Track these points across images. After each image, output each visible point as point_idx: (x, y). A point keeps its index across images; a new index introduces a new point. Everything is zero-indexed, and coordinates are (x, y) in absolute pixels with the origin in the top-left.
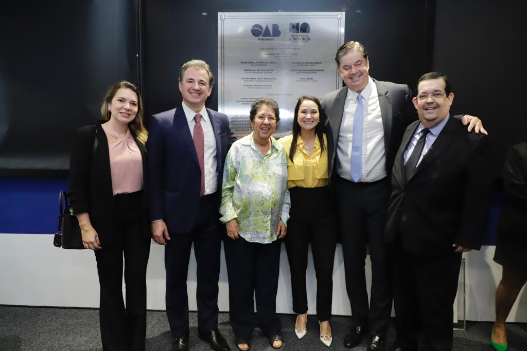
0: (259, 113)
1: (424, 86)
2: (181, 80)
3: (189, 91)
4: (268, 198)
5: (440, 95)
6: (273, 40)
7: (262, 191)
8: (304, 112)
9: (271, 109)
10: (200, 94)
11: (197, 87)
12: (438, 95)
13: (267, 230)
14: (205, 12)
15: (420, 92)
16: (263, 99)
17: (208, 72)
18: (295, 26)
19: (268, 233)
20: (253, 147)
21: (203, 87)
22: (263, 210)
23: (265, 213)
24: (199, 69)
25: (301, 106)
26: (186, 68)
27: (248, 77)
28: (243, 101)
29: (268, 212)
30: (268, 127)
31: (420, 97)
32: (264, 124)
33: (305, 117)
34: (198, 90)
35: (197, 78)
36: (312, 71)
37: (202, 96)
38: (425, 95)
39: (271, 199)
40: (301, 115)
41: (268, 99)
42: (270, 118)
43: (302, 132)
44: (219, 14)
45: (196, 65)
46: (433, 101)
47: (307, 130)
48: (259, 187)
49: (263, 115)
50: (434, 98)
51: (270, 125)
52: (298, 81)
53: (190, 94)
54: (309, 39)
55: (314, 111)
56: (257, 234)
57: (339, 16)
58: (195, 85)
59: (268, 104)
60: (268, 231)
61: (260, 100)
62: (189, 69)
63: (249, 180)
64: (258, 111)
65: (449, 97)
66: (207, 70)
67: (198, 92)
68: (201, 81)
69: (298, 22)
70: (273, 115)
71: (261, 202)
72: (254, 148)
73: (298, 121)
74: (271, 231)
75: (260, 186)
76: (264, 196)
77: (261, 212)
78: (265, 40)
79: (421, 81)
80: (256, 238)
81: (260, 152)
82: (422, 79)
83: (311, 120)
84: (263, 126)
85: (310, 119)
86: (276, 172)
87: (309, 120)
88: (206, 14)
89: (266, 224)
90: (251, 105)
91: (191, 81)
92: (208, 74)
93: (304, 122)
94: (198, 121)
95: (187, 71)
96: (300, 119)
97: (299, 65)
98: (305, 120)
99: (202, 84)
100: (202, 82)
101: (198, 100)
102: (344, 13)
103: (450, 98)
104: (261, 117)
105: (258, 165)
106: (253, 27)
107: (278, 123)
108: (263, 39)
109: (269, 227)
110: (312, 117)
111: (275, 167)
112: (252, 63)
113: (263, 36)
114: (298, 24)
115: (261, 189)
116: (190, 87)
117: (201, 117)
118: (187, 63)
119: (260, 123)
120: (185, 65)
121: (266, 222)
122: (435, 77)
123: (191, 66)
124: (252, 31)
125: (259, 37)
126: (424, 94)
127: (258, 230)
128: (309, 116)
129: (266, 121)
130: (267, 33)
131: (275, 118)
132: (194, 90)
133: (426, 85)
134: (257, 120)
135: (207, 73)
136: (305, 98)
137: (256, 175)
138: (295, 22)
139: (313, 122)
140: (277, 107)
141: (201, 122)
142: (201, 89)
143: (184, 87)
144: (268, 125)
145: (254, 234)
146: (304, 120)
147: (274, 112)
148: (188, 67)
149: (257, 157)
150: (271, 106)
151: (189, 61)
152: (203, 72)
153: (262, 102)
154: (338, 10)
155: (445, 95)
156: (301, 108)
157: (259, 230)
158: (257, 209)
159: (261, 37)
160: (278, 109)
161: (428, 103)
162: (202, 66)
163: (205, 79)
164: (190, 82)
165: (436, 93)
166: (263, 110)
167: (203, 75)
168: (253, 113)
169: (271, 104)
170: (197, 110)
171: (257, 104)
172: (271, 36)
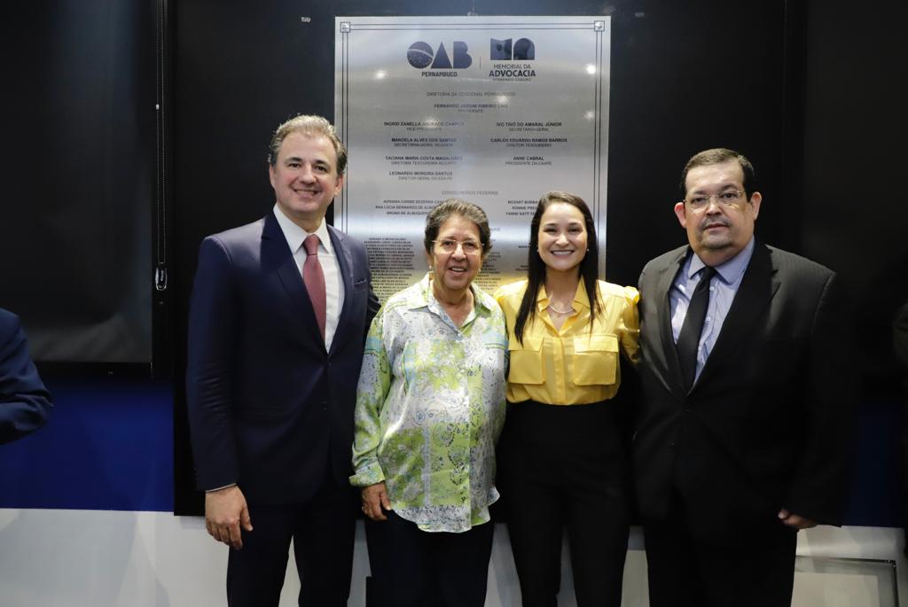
0: (444, 234)
1: (697, 179)
2: (274, 162)
3: (291, 185)
4: (462, 426)
5: (735, 195)
6: (455, 75)
7: (449, 411)
8: (552, 230)
9: (470, 225)
10: (315, 192)
11: (309, 175)
12: (729, 196)
13: (464, 499)
14: (306, 16)
15: (691, 192)
16: (452, 203)
17: (333, 142)
18: (503, 44)
19: (467, 508)
20: (435, 308)
21: (324, 177)
22: (452, 454)
23: (456, 461)
24: (314, 137)
25: (544, 216)
26: (284, 135)
27: (401, 156)
28: (388, 207)
29: (464, 458)
30: (464, 264)
31: (693, 201)
32: (454, 259)
33: (555, 242)
34: (312, 184)
35: (309, 156)
36: (542, 143)
37: (321, 196)
38: (701, 198)
39: (470, 426)
40: (544, 238)
41: (463, 203)
42: (469, 244)
43: (549, 275)
44: (338, 19)
45: (306, 127)
46: (719, 210)
47: (560, 271)
48: (443, 403)
49: (452, 238)
50: (721, 204)
51: (467, 260)
52: (511, 163)
53: (294, 193)
54: (533, 74)
55: (575, 227)
56: (441, 513)
57: (598, 24)
58: (305, 173)
59: (463, 212)
60: (466, 501)
61: (445, 204)
62: (290, 136)
63: (422, 387)
64: (441, 230)
65: (753, 200)
66: (330, 138)
67: (312, 188)
68: (320, 162)
69: (508, 38)
70: (475, 238)
71: (446, 436)
72: (437, 313)
73: (540, 250)
74: (474, 502)
75: (445, 399)
76: (452, 422)
77: (446, 461)
78: (437, 75)
79: (690, 167)
80: (439, 523)
81: (449, 321)
82: (694, 164)
83: (570, 248)
84: (452, 264)
85: (567, 245)
86: (485, 362)
87: (562, 248)
88: (308, 20)
89: (461, 487)
90: (426, 216)
91: (297, 163)
92: (336, 147)
93: (552, 252)
94: (312, 251)
95: (286, 141)
96: (543, 247)
97: (512, 130)
98: (554, 248)
99: (321, 169)
100: (322, 165)
101: (313, 205)
102: (608, 19)
103: (755, 204)
104: (449, 243)
105: (443, 351)
106: (411, 47)
107: (486, 257)
108: (433, 74)
109: (467, 494)
110: (571, 242)
111: (484, 351)
112: (408, 124)
113: (432, 67)
114: (509, 42)
115: (448, 405)
116: (293, 177)
117: (320, 242)
118: (287, 123)
119: (447, 258)
120: (281, 127)
121: (461, 481)
122: (722, 159)
123: (295, 130)
124: (409, 57)
125: (425, 70)
126: (698, 196)
127: (442, 502)
128: (562, 239)
129: (459, 251)
130: (441, 62)
131: (478, 245)
132: (303, 182)
133: (704, 177)
134: (440, 250)
135: (332, 146)
136: (553, 198)
137: (436, 375)
138: (501, 37)
139: (573, 251)
140: (484, 220)
141: (319, 254)
142: (317, 180)
143: (281, 176)
144: (463, 260)
145: (436, 513)
146: (551, 248)
147: (478, 233)
148: (288, 133)
149: (442, 332)
150: (471, 218)
151: (292, 118)
152: (323, 141)
153: (450, 209)
154: (595, 11)
155: (744, 198)
156: (545, 222)
157: (445, 503)
158: (438, 454)
159: (428, 69)
160: (486, 224)
161: (709, 215)
162: (320, 129)
163: (329, 157)
164: (295, 165)
165: (725, 193)
166: (453, 226)
167: (322, 149)
168: (432, 233)
169: (471, 214)
170: (309, 226)
171: (438, 213)
172: (450, 67)
